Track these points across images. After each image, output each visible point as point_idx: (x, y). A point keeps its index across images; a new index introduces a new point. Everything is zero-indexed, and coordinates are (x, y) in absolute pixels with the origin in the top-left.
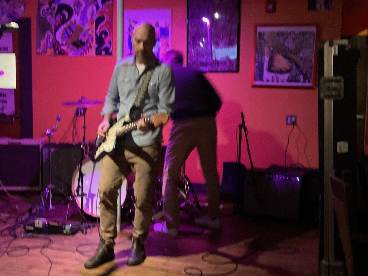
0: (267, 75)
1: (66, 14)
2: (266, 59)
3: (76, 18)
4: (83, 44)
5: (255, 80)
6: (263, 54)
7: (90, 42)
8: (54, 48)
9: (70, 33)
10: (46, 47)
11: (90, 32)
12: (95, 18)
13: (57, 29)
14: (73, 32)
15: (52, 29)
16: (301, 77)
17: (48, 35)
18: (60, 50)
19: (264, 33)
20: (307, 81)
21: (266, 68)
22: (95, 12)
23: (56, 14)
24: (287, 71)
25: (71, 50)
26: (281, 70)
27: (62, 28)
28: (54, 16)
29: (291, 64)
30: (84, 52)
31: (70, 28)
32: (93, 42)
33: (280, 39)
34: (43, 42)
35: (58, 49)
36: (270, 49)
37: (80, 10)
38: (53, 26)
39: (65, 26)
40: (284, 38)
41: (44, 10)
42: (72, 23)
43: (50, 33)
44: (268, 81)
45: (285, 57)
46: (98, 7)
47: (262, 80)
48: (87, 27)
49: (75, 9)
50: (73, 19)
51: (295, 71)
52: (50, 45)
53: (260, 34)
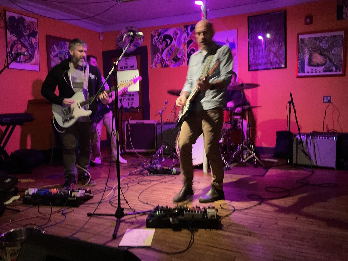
0: (307, 68)
1: (169, 41)
2: (307, 57)
3: (174, 43)
4: (179, 59)
5: (299, 72)
6: (304, 54)
7: (184, 56)
8: (162, 63)
9: (171, 52)
10: (157, 63)
11: (183, 51)
12: (187, 41)
13: (163, 51)
14: (173, 52)
15: (160, 51)
16: (334, 68)
17: (157, 55)
18: (165, 64)
19: (304, 39)
20: (338, 70)
21: (307, 63)
22: (186, 37)
23: (162, 42)
24: (323, 65)
25: (172, 63)
26: (318, 64)
27: (166, 50)
28: (161, 42)
29: (325, 59)
30: (180, 64)
31: (171, 49)
32: (185, 57)
33: (316, 43)
34: (155, 60)
35: (164, 63)
36: (309, 50)
37: (177, 37)
38: (161, 50)
39: (168, 48)
40: (320, 41)
41: (154, 40)
42: (172, 46)
43: (158, 54)
44: (308, 72)
45: (321, 54)
46: (188, 34)
47: (304, 72)
48: (182, 48)
49: (174, 37)
50: (172, 44)
51: (328, 64)
52: (159, 61)
53: (301, 39)
